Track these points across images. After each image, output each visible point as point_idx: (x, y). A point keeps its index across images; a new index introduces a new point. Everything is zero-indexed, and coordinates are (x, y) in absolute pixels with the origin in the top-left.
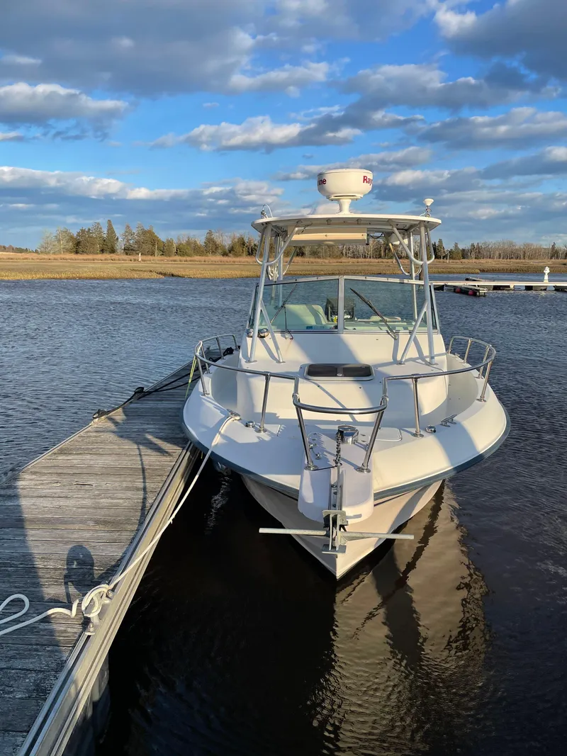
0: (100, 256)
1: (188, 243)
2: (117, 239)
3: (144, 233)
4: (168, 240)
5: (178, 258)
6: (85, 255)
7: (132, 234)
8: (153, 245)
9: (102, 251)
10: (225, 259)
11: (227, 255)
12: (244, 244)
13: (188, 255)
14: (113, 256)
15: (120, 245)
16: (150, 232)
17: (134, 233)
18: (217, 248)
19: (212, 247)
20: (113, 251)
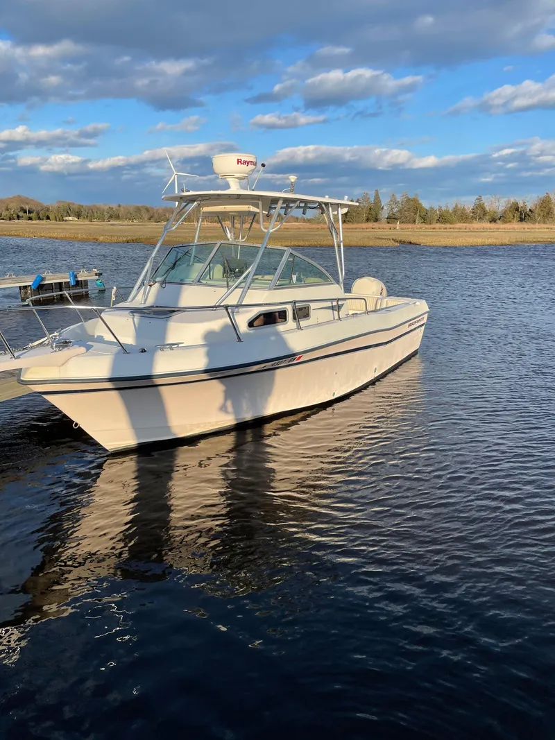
0: (364, 225)
1: (455, 210)
2: (383, 208)
3: (408, 200)
4: (431, 208)
5: (438, 225)
6: (350, 224)
7: (396, 203)
8: (416, 213)
9: (368, 220)
10: (493, 225)
11: (495, 222)
12: (517, 210)
13: (451, 223)
14: (376, 225)
15: (384, 214)
16: (415, 201)
17: (399, 202)
18: (484, 214)
19: (480, 213)
20: (376, 220)
